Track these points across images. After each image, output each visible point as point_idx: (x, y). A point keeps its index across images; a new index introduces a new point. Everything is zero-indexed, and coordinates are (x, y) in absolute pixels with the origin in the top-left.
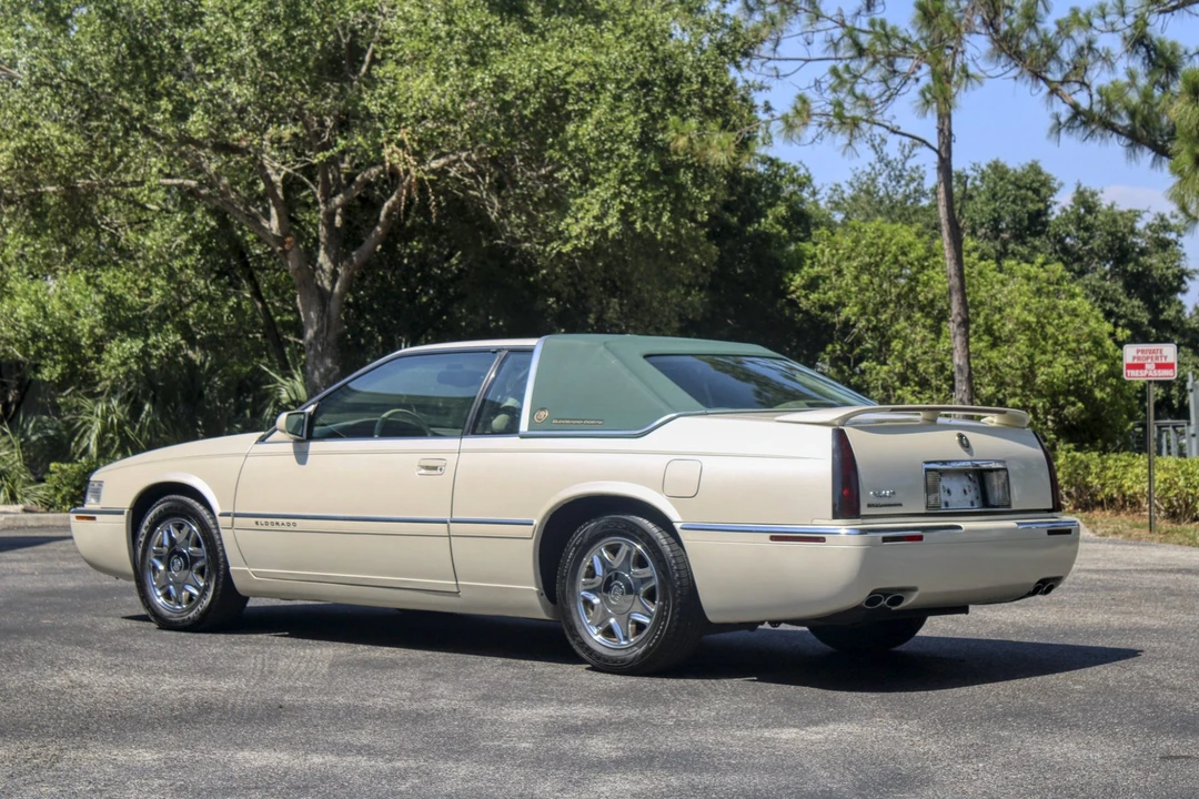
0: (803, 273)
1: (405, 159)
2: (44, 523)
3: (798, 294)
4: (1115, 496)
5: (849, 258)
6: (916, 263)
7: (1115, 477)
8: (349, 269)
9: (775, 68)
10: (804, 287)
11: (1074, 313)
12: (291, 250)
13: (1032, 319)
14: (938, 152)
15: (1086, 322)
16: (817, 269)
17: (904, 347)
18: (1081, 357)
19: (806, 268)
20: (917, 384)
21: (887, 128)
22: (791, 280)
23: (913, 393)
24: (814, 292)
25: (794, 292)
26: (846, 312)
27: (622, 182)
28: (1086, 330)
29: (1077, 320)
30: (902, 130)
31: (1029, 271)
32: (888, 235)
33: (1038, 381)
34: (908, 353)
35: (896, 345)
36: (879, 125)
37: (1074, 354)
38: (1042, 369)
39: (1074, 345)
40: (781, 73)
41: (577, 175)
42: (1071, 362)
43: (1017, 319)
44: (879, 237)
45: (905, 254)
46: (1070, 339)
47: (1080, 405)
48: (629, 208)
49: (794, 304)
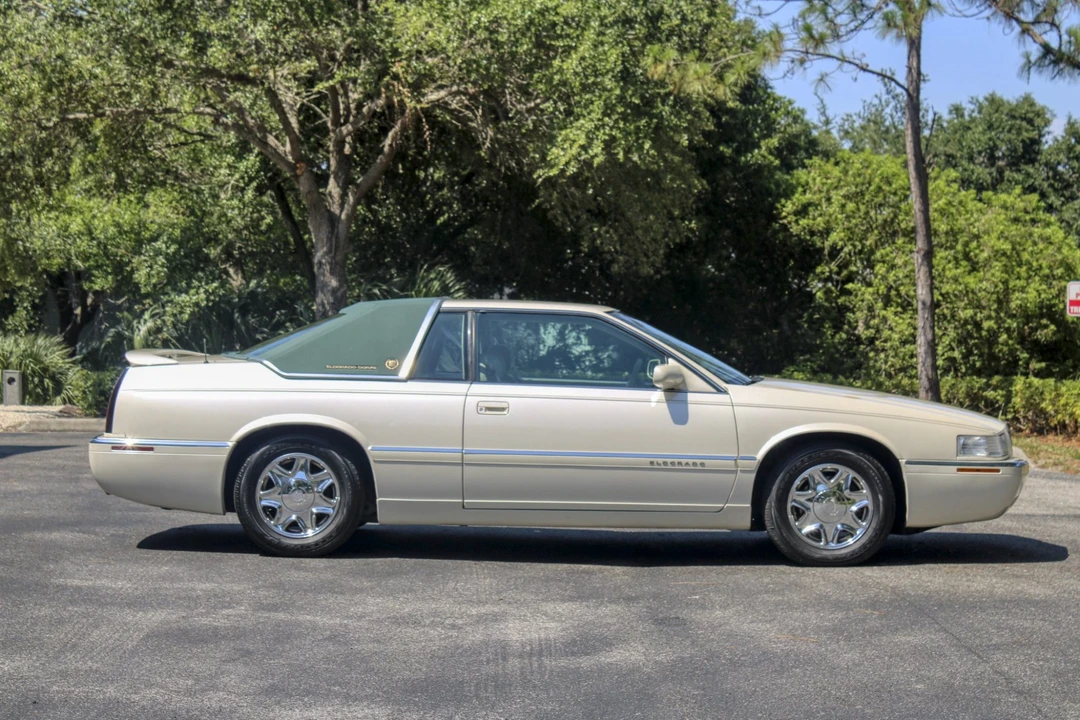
0: (795, 200)
1: (399, 90)
2: (66, 427)
3: (789, 219)
4: (1067, 422)
5: (836, 188)
6: (899, 193)
7: (1067, 404)
8: (356, 193)
9: (759, 8)
10: (796, 213)
11: (1048, 241)
12: (302, 175)
13: (1007, 246)
14: (907, 90)
15: (1059, 249)
16: (808, 196)
17: (888, 272)
18: (1054, 283)
19: (797, 195)
20: (898, 305)
21: (857, 65)
22: (784, 206)
23: (896, 314)
24: (804, 217)
25: (785, 217)
26: (834, 237)
27: (605, 114)
28: (1059, 257)
29: (1051, 247)
30: (870, 68)
31: (1005, 202)
32: (874, 166)
33: (1013, 305)
34: (891, 277)
35: (880, 269)
36: (850, 62)
37: (1046, 279)
38: (1017, 294)
39: (1047, 271)
40: (764, 12)
41: (562, 109)
42: (1044, 287)
43: (993, 247)
44: (867, 167)
45: (890, 184)
46: (1044, 265)
47: (1053, 327)
48: (613, 139)
49: (785, 228)
